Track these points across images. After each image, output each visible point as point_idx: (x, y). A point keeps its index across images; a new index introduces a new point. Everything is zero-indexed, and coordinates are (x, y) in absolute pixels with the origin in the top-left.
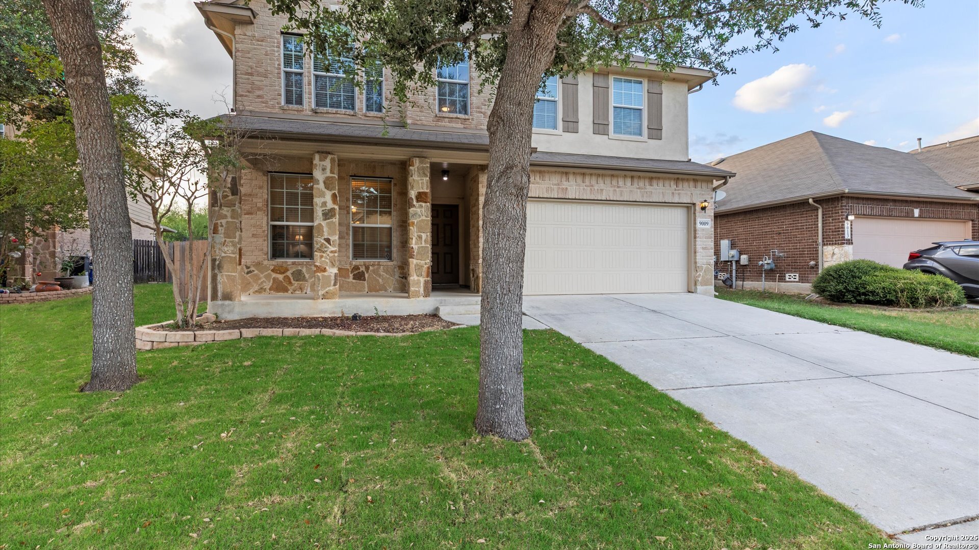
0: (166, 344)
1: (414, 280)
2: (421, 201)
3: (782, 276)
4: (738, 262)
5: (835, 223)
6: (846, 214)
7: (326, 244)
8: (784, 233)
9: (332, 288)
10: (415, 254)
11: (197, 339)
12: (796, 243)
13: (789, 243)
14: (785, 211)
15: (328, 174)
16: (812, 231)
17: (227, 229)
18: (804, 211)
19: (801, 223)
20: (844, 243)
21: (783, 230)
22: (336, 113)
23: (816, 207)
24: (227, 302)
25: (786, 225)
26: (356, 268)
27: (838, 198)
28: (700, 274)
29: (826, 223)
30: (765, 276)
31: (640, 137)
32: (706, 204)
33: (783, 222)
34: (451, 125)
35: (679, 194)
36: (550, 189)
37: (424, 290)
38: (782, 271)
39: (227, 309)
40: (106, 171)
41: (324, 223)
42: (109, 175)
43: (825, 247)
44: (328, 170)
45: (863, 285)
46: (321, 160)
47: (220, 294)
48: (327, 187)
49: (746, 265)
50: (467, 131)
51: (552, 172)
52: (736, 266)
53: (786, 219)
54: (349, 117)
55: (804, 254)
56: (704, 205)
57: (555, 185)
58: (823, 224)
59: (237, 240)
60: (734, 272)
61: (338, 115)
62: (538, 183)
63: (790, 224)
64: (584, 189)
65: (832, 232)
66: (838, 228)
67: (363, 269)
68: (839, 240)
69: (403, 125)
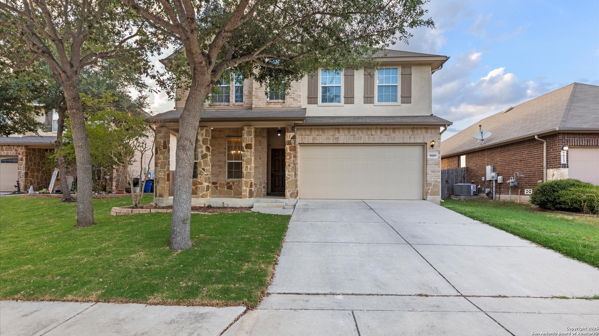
0: (121, 214)
1: (244, 189)
2: (247, 149)
3: (522, 191)
4: (496, 181)
5: (555, 152)
6: (562, 146)
7: (203, 171)
8: (524, 160)
9: (205, 192)
10: (244, 176)
11: (133, 212)
12: (531, 167)
13: (527, 168)
14: (524, 145)
15: (204, 137)
16: (540, 158)
17: (161, 165)
18: (536, 144)
19: (534, 153)
20: (560, 167)
21: (523, 158)
22: (220, 105)
23: (542, 141)
24: (161, 198)
25: (525, 154)
26: (228, 183)
27: (556, 134)
28: (429, 188)
29: (549, 153)
30: (511, 191)
31: (396, 103)
32: (433, 143)
33: (523, 153)
34: (275, 106)
35: (414, 138)
36: (328, 139)
37: (249, 194)
38: (523, 187)
39: (161, 201)
40: (81, 144)
41: (202, 161)
42: (81, 145)
43: (548, 170)
44: (204, 135)
45: (559, 197)
46: (201, 130)
47: (158, 194)
48: (203, 144)
49: (501, 183)
50: (284, 109)
51: (329, 129)
52: (496, 184)
53: (525, 150)
54: (226, 106)
55: (536, 175)
56: (432, 144)
57: (331, 136)
58: (547, 153)
59: (166, 169)
60: (494, 188)
61: (221, 106)
62: (321, 135)
63: (527, 154)
64: (349, 137)
65: (553, 159)
66: (556, 156)
67: (231, 184)
68: (557, 165)
69: (251, 108)
